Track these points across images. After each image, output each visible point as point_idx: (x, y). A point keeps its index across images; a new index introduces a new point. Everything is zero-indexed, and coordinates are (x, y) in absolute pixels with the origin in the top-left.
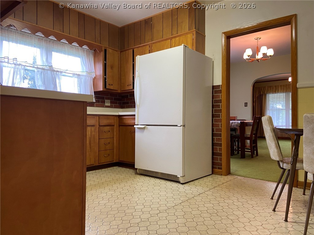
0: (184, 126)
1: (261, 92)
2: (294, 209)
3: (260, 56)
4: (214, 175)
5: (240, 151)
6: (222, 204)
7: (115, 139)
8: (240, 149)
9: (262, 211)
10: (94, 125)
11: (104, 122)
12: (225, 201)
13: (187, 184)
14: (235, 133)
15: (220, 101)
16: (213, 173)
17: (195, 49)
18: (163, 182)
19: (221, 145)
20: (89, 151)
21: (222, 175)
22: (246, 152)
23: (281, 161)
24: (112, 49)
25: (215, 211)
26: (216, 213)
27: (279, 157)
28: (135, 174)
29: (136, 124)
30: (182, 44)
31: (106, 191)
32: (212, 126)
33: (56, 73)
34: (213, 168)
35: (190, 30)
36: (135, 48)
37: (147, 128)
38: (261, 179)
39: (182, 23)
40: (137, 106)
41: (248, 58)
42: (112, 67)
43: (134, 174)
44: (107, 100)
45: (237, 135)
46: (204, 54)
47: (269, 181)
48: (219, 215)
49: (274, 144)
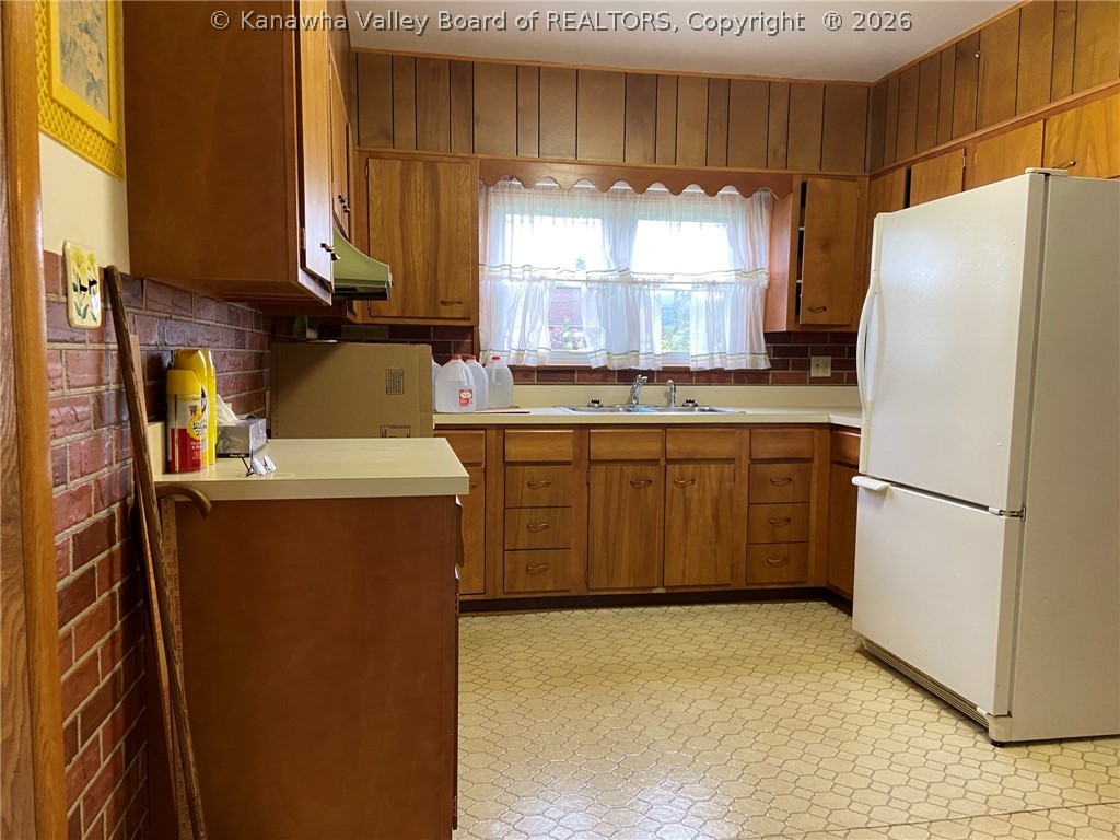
0: (1017, 514)
10: (733, 459)
11: (770, 448)
20: (713, 540)
24: (835, 177)
29: (859, 471)
30: (1027, 170)
33: (640, 289)
36: (916, 161)
37: (892, 493)
39: (1095, 42)
40: (865, 406)
42: (826, 245)
44: (818, 358)
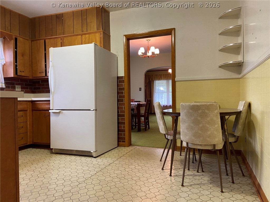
0: (96, 110)
1: (150, 79)
2: (175, 167)
3: (150, 54)
4: (119, 147)
5: (137, 126)
6: (127, 169)
7: (28, 123)
8: (137, 125)
9: (155, 171)
12: (129, 167)
13: (99, 157)
14: (133, 112)
15: (123, 89)
16: (118, 145)
17: (102, 46)
18: (78, 158)
19: (124, 123)
21: (125, 147)
22: (141, 127)
23: (167, 134)
24: (23, 38)
25: (123, 175)
26: (124, 177)
27: (165, 131)
28: (51, 154)
29: (51, 109)
30: (93, 43)
31: (25, 172)
32: (118, 109)
34: (118, 141)
35: (98, 30)
36: (46, 39)
37: (62, 112)
38: (153, 146)
39: (91, 23)
40: (52, 93)
41: (142, 54)
42: (23, 55)
43: (49, 153)
44: (18, 86)
45: (135, 114)
46: (110, 51)
47: (158, 148)
48: (126, 178)
49: (162, 123)
